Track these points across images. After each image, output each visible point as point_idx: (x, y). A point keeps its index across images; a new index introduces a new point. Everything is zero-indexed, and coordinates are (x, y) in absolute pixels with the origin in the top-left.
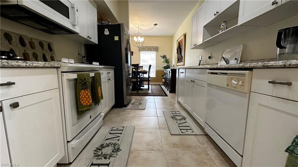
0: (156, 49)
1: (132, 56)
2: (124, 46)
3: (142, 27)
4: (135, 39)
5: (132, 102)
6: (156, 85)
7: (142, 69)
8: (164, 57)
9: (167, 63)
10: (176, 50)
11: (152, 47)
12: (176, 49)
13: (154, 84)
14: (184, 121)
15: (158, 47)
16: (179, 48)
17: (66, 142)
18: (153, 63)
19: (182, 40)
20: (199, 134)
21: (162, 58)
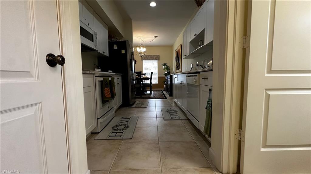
0: (157, 58)
1: (135, 65)
2: (129, 58)
3: (144, 39)
4: (138, 49)
5: (136, 103)
6: (158, 91)
7: (145, 76)
8: (165, 65)
9: (167, 70)
10: (175, 59)
11: (154, 56)
12: (175, 57)
13: (156, 90)
14: (175, 113)
15: (159, 56)
16: (177, 57)
17: (97, 118)
18: (155, 70)
19: (179, 49)
20: (184, 119)
21: (163, 66)
